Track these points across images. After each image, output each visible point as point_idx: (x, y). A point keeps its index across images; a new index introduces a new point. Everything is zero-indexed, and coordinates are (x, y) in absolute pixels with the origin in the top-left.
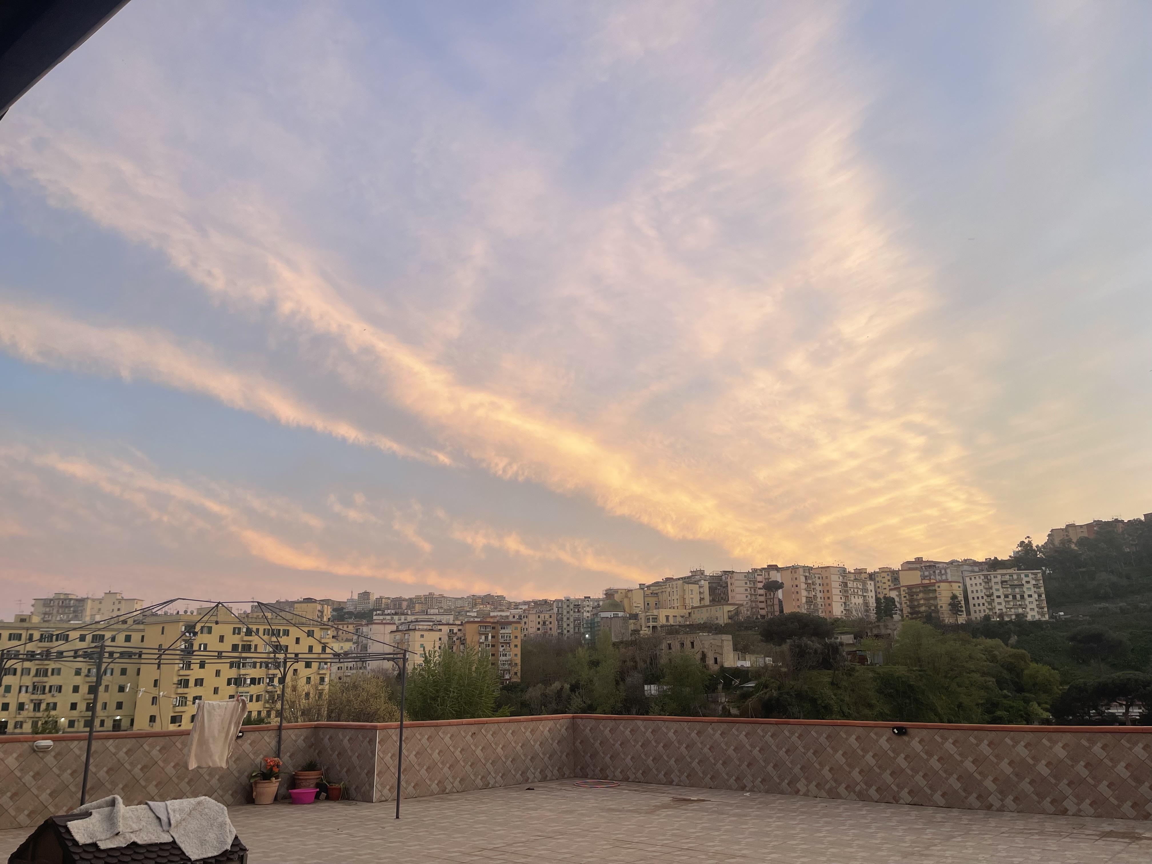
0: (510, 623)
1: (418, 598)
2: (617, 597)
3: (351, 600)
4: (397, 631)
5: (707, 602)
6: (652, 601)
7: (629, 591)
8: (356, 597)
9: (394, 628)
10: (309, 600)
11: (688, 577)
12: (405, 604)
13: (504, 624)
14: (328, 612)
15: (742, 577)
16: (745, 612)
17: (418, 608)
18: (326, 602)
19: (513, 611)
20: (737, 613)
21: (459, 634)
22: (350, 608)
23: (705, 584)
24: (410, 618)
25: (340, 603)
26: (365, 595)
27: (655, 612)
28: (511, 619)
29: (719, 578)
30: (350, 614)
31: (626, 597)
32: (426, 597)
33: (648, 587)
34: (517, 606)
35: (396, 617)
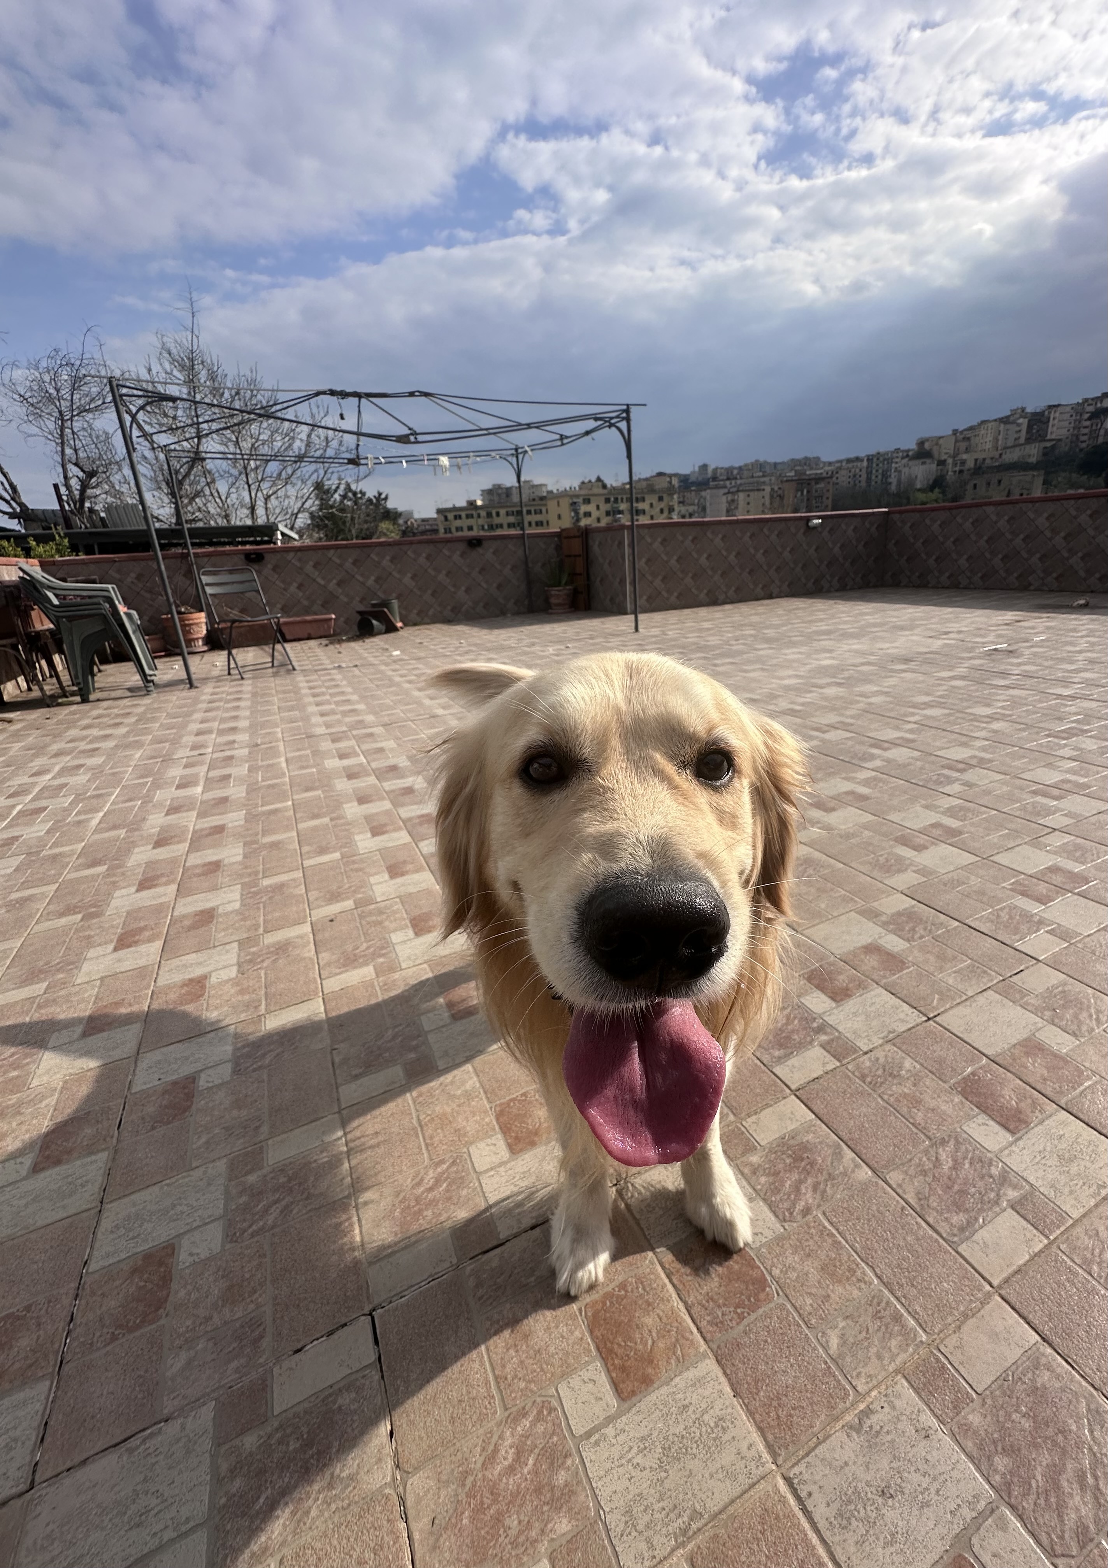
0: (823, 479)
1: (746, 465)
2: (927, 446)
3: (694, 472)
4: (729, 493)
5: (1022, 441)
6: (963, 445)
7: (940, 438)
8: (697, 469)
9: (726, 491)
10: (660, 474)
11: (1008, 417)
12: (735, 472)
13: (818, 479)
14: (675, 482)
15: (1068, 409)
16: (1064, 448)
17: (746, 473)
18: (676, 475)
19: (827, 468)
20: (1053, 447)
21: (780, 492)
22: (693, 479)
23: (1024, 422)
24: (739, 482)
25: (685, 476)
26: (704, 467)
27: (965, 456)
28: (824, 475)
29: (1042, 414)
30: (693, 483)
31: (937, 444)
32: (752, 464)
33: (962, 432)
34: (830, 464)
35: (728, 483)
